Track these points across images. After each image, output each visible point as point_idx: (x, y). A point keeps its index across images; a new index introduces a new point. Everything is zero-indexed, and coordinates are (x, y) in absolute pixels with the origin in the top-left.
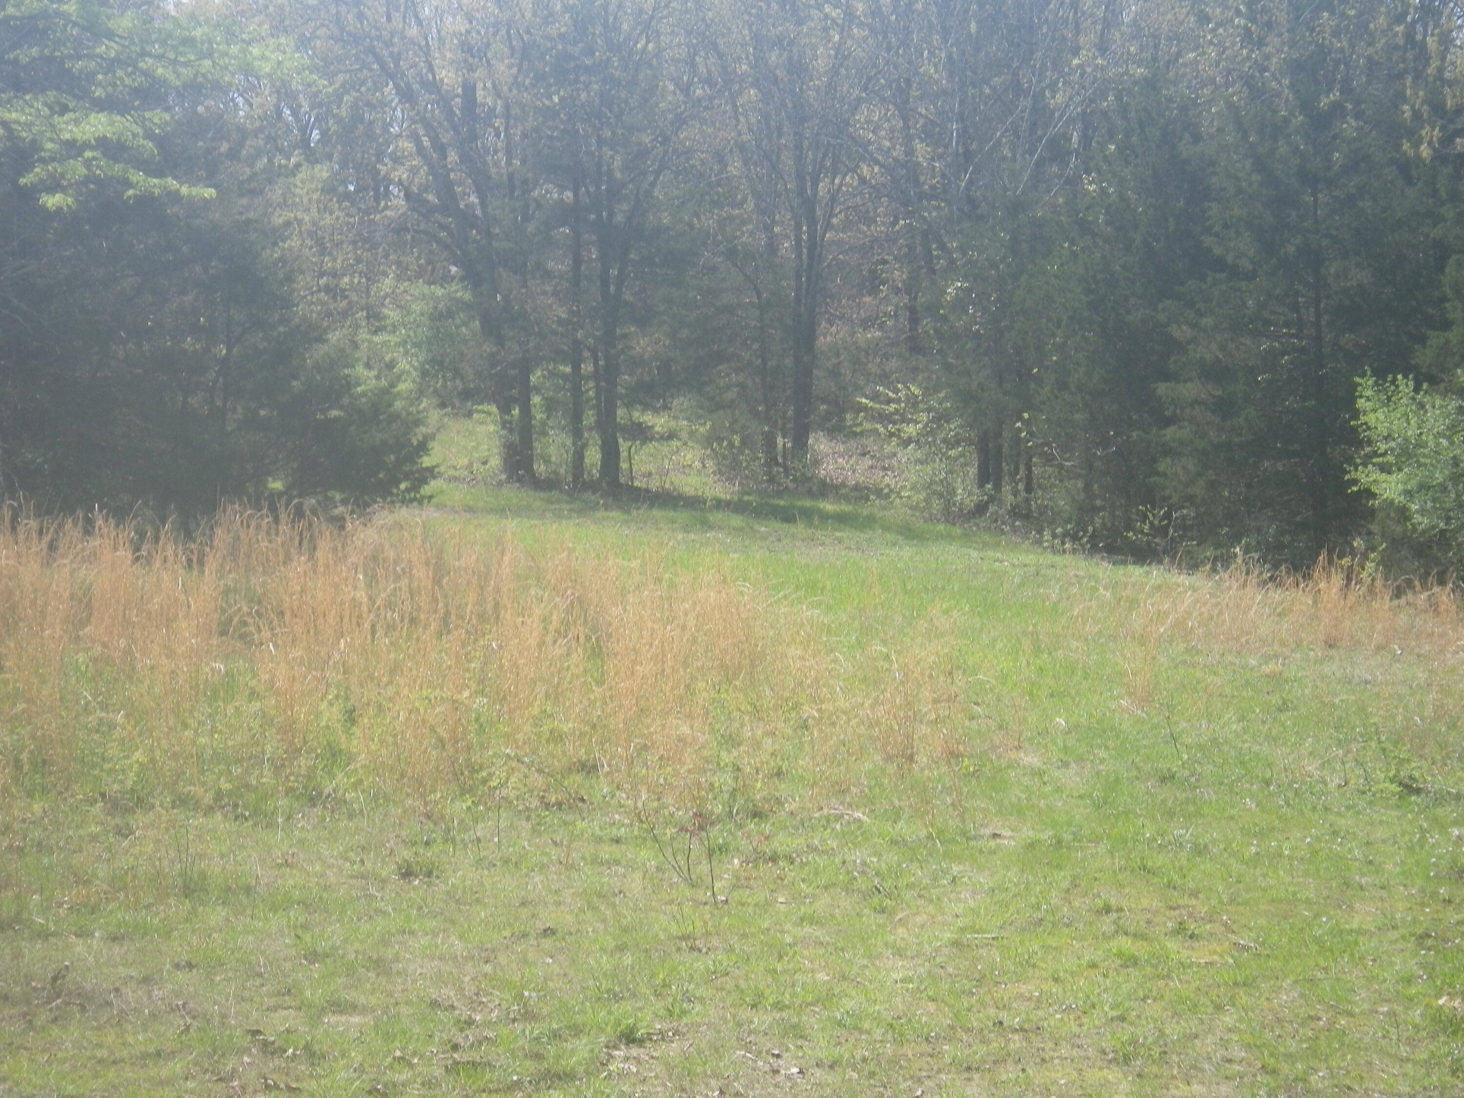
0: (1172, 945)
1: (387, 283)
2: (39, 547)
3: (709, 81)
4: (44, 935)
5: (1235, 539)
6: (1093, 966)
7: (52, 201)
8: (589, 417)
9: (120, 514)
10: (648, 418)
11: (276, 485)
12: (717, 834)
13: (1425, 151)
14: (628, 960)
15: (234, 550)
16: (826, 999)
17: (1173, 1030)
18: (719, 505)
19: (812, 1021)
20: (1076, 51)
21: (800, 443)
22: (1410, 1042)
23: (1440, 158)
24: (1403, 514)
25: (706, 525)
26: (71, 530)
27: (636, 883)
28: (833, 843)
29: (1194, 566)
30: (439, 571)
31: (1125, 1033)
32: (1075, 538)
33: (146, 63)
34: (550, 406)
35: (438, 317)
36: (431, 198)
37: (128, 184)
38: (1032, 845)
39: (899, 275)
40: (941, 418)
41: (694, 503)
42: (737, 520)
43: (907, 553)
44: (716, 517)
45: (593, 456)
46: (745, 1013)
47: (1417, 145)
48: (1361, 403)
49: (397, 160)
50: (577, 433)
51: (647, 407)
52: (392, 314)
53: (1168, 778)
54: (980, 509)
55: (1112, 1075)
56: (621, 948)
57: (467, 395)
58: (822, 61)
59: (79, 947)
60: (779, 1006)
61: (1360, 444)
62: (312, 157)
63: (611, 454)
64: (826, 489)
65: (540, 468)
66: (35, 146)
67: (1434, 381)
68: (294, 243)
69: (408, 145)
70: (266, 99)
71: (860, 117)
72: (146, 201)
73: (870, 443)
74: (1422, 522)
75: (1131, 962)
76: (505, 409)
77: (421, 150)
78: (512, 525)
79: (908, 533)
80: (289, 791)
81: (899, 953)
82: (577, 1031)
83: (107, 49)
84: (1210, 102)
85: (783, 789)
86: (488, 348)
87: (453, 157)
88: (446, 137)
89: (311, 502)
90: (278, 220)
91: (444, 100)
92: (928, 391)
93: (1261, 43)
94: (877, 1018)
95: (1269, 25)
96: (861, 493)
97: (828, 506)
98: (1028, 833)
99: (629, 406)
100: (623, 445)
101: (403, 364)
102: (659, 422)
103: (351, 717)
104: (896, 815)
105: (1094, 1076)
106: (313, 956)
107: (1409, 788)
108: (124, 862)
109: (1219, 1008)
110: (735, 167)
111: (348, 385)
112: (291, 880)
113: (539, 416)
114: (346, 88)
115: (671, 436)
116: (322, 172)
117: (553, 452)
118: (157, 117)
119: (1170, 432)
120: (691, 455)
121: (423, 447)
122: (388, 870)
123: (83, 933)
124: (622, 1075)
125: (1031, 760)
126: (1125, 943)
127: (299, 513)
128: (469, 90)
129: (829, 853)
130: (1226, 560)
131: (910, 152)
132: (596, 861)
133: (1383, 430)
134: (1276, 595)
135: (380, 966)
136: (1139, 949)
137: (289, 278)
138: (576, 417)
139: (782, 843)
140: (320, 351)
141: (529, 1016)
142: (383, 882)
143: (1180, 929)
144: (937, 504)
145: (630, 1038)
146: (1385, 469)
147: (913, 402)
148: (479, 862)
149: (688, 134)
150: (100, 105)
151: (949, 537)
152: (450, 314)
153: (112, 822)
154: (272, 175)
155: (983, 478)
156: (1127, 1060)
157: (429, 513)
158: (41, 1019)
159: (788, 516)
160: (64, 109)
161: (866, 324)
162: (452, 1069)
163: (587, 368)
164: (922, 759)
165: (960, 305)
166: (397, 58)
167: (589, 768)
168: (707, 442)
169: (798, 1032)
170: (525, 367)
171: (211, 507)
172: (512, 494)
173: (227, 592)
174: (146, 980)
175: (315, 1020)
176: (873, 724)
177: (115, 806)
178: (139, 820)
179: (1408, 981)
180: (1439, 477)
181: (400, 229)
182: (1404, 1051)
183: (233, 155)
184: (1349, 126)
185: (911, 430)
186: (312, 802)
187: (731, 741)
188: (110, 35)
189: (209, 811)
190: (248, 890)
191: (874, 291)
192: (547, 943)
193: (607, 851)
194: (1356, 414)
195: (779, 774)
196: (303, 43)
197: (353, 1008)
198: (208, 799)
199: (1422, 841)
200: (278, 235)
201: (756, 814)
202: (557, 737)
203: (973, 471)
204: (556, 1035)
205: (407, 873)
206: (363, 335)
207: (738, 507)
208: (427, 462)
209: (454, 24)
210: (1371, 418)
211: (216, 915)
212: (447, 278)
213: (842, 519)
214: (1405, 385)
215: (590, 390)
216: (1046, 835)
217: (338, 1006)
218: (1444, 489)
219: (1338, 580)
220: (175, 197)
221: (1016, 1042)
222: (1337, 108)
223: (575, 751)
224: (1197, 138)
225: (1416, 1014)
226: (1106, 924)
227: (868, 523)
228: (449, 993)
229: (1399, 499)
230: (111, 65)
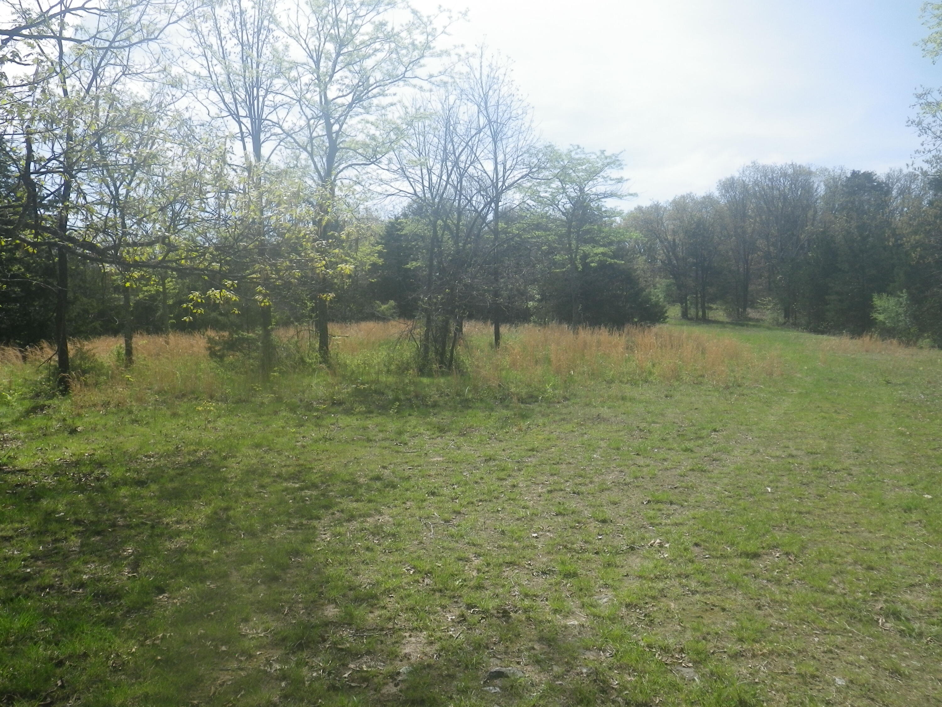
0: (834, 415)
1: (657, 279)
2: (590, 332)
3: (725, 236)
4: (595, 407)
5: (843, 329)
6: (816, 418)
7: (593, 265)
8: (699, 305)
9: (606, 326)
10: (712, 305)
11: (636, 320)
12: (731, 390)
13: (891, 244)
14: (714, 415)
15: (628, 333)
16: (757, 424)
17: (836, 433)
18: (727, 323)
19: (754, 428)
20: (807, 226)
21: (745, 310)
22: (892, 437)
23: (894, 245)
24: (884, 323)
25: (725, 327)
26: (597, 328)
27: (714, 399)
28: (756, 392)
29: (834, 335)
30: (670, 337)
31: (825, 432)
32: (806, 329)
33: (610, 237)
34: (691, 304)
35: (667, 286)
36: (666, 262)
37: (607, 261)
38: (800, 393)
39: (766, 274)
40: (776, 304)
41: (722, 323)
42: (731, 326)
43: (768, 333)
44: (727, 325)
45: (700, 313)
46: (739, 426)
47: (888, 242)
48: (874, 299)
49: (659, 255)
50: (697, 309)
51: (711, 303)
52: (658, 285)
53: (830, 380)
54: (785, 323)
55: (822, 441)
56: (712, 412)
57: (674, 301)
58: (749, 230)
59: (602, 409)
60: (746, 425)
61: (873, 308)
62: (642, 255)
63: (704, 313)
64: (750, 319)
65: (689, 316)
66: (589, 254)
67: (892, 294)
68: (638, 272)
69: (661, 252)
70: (633, 243)
71: (758, 242)
72: (611, 264)
73: (760, 310)
74: (889, 325)
75: (824, 418)
76: (682, 304)
77: (664, 253)
78: (685, 328)
79: (769, 328)
80: (642, 380)
81: (772, 415)
82: (704, 429)
83: (603, 235)
84: (838, 235)
85: (744, 381)
86: (678, 292)
87: (671, 254)
88: (670, 249)
89: (643, 323)
90: (635, 267)
91: (669, 242)
92: (773, 299)
93: (850, 222)
94: (768, 428)
95: (852, 218)
96: (758, 320)
97: (751, 323)
98: (800, 391)
99: (708, 303)
100: (707, 311)
101: (660, 296)
102: (714, 306)
103: (654, 365)
104: (770, 387)
105: (817, 441)
106: (649, 412)
107: (888, 382)
108: (610, 393)
109: (846, 428)
110: (730, 253)
111: (650, 299)
112: (643, 397)
113: (689, 305)
114: (648, 241)
115: (717, 309)
116: (644, 258)
117: (692, 313)
118: (612, 247)
119: (828, 306)
120: (721, 313)
121: (666, 312)
122: (663, 396)
123: (603, 407)
124: (714, 438)
125: (799, 375)
126: (823, 414)
127: (641, 325)
128: (674, 240)
129: (755, 394)
130: (842, 334)
131: (769, 249)
132: (705, 395)
133: (879, 305)
134: (854, 341)
135: (662, 415)
136: (827, 415)
137: (639, 279)
138: (697, 305)
139: (745, 392)
140: (644, 293)
141: (693, 425)
142: (662, 398)
143: (836, 412)
144: (775, 322)
145: (715, 430)
146: (880, 314)
147: (770, 301)
148: (681, 395)
149: (721, 247)
150: (601, 246)
151: (778, 329)
152: (670, 285)
153: (608, 385)
154: (634, 258)
155: (785, 317)
156: (825, 438)
157: (667, 325)
158: (596, 423)
159: (742, 325)
160: (594, 247)
161: (759, 285)
162: (678, 435)
163: (699, 295)
164: (775, 375)
165: (780, 280)
166: (659, 234)
167: (702, 376)
168: (725, 310)
169: (751, 430)
170: (686, 295)
171: (623, 325)
172: (683, 321)
173: (627, 341)
174: (615, 416)
175: (650, 425)
176: (764, 368)
177: (608, 382)
178: (613, 385)
179: (891, 424)
180: (893, 315)
181: (660, 268)
182: (891, 439)
183: (627, 255)
184: (871, 239)
185: (769, 307)
186: (646, 382)
187: (733, 371)
188: (603, 232)
189: (627, 383)
190: (634, 399)
191: (761, 278)
192: (696, 411)
193: (708, 393)
194: (873, 302)
195: (743, 378)
196: (641, 232)
197: (657, 423)
198: (626, 381)
199: (892, 394)
200: (636, 270)
201: (739, 386)
202: (695, 370)
203: (783, 315)
204: (699, 429)
205: (666, 396)
206: (652, 290)
207: (731, 323)
208: (666, 315)
209: (671, 227)
210: (876, 303)
211: (629, 404)
212: (669, 278)
213: (754, 326)
214: (885, 295)
215: (700, 300)
216: (804, 391)
217: (654, 422)
218: (894, 318)
219: (868, 337)
220: (616, 263)
221: (800, 434)
222: (868, 236)
223: (700, 373)
224: (835, 243)
225: (893, 431)
226: (819, 410)
227: (759, 327)
228: (676, 420)
229: (883, 320)
230: (603, 238)
